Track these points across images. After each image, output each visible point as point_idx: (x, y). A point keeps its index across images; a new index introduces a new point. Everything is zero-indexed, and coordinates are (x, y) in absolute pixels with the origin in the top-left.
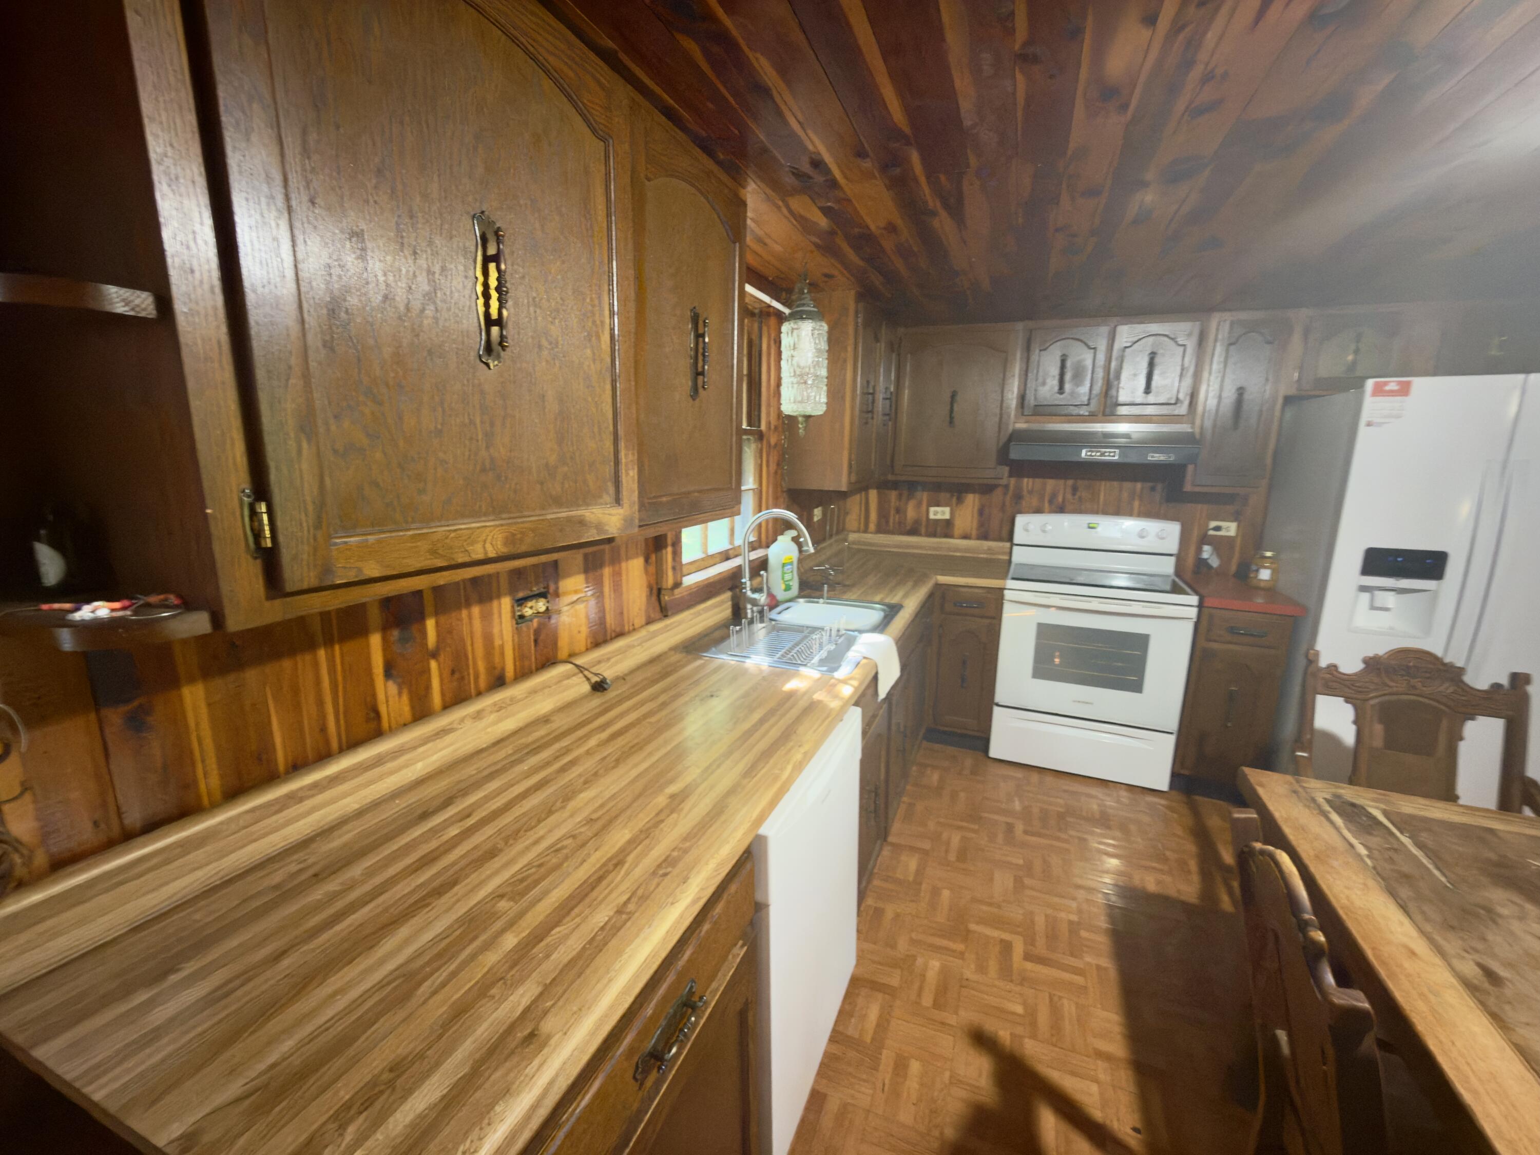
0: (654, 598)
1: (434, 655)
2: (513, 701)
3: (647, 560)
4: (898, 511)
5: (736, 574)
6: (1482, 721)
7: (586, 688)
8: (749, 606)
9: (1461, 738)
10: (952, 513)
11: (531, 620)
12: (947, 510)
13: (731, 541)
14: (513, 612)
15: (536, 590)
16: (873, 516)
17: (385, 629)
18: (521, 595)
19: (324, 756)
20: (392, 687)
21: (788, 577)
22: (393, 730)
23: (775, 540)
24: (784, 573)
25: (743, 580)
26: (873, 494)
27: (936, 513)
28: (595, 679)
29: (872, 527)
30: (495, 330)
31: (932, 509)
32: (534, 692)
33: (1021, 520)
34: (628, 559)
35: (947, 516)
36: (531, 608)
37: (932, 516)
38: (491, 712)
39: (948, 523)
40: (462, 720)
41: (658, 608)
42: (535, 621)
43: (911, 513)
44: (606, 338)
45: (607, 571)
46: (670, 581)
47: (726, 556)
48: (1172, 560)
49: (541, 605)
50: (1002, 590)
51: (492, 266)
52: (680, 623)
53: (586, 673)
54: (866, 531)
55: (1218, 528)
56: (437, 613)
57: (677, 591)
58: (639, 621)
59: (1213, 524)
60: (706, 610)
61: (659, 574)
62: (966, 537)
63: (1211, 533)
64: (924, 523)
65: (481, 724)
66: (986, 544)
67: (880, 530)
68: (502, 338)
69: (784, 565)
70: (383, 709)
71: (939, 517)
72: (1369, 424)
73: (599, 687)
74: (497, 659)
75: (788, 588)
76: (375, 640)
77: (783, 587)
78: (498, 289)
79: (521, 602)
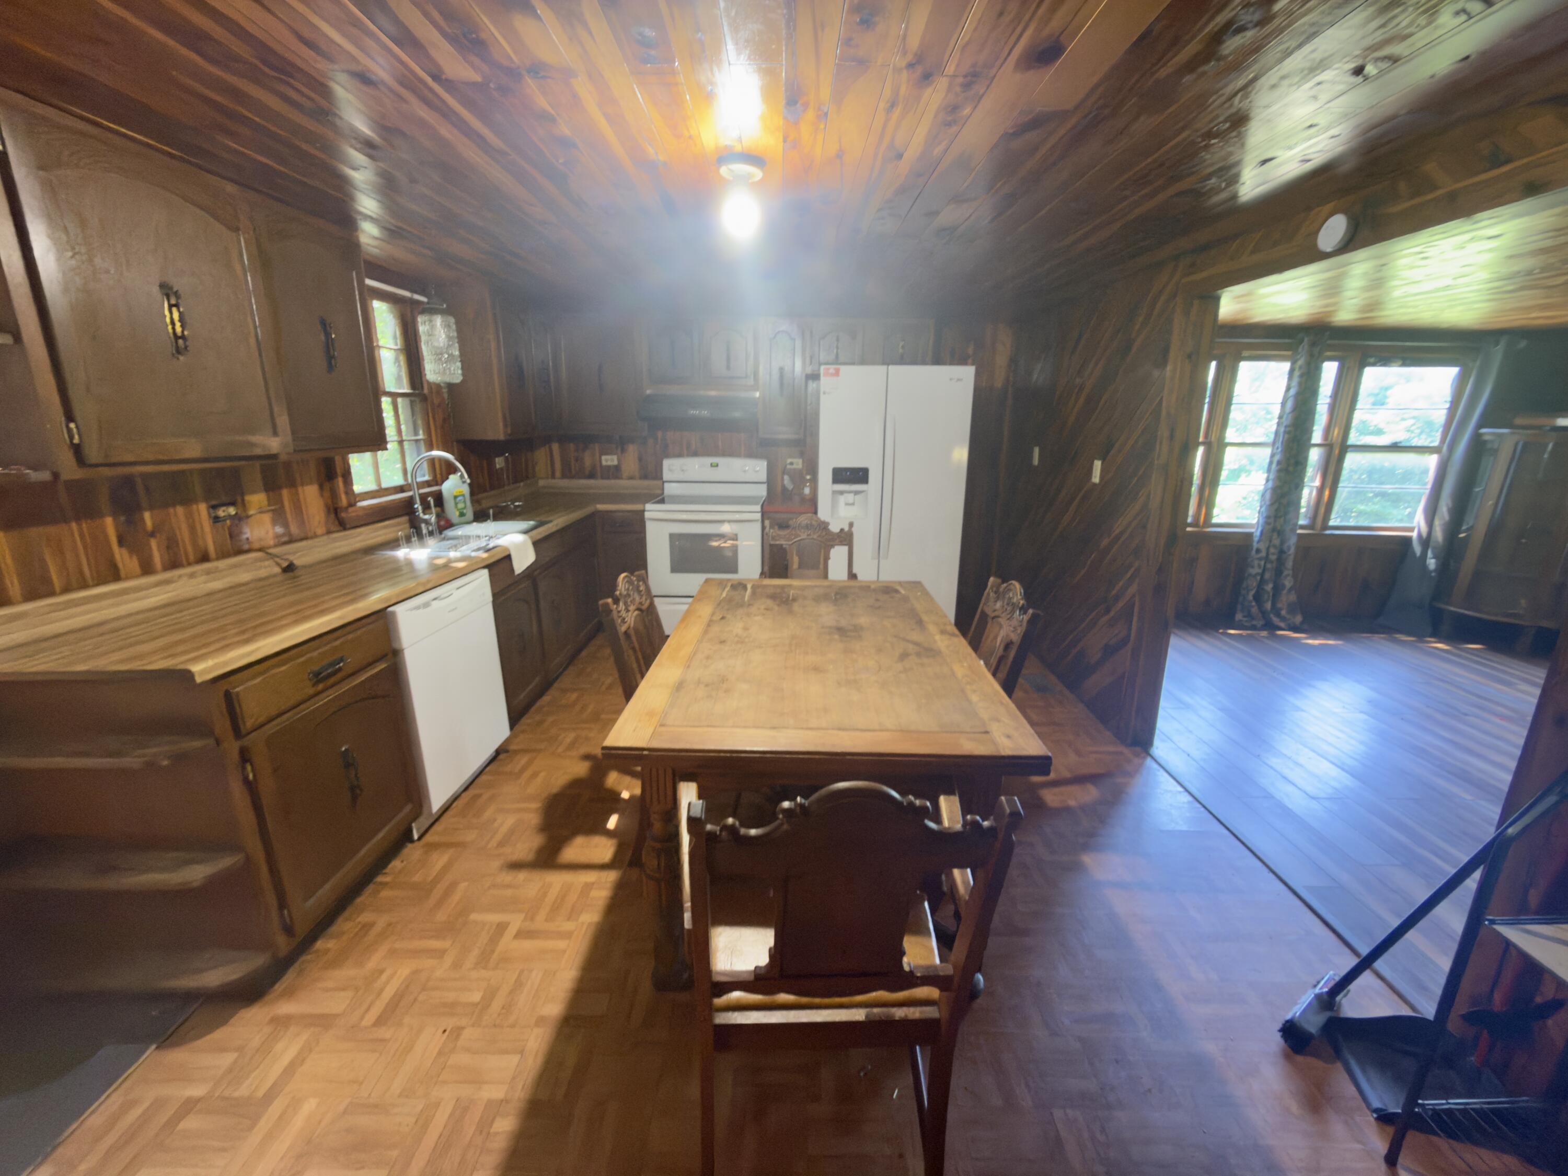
0: (333, 516)
1: (152, 534)
2: (217, 570)
3: (321, 487)
4: (577, 460)
5: (410, 501)
6: (837, 548)
7: (277, 570)
8: (423, 526)
9: (829, 559)
10: (619, 460)
11: (225, 520)
12: (615, 458)
13: (406, 478)
14: (209, 514)
15: (224, 499)
16: (558, 465)
17: (115, 515)
18: (214, 502)
19: (84, 586)
20: (124, 551)
21: (461, 506)
22: (127, 578)
23: (447, 478)
24: (456, 504)
25: (416, 506)
26: (555, 447)
27: (607, 461)
28: (285, 564)
29: (558, 474)
30: (181, 342)
31: (604, 458)
32: (234, 566)
33: (666, 463)
34: (302, 485)
35: (616, 463)
36: (224, 511)
37: (604, 463)
38: (202, 575)
39: (617, 468)
40: (180, 577)
41: (337, 523)
42: (228, 522)
43: (588, 462)
44: (252, 341)
45: (285, 493)
46: (344, 501)
47: (401, 489)
48: (764, 487)
49: (232, 511)
50: (644, 511)
51: (174, 310)
52: (360, 534)
53: (277, 560)
54: (553, 477)
55: (792, 464)
56: (151, 508)
57: (351, 510)
58: (320, 531)
59: (789, 461)
60: (386, 527)
61: (334, 495)
62: (631, 478)
63: (789, 467)
64: (598, 469)
65: (194, 581)
66: (646, 483)
67: (564, 476)
68: (186, 347)
69: (456, 497)
70: (120, 565)
71: (609, 463)
72: (824, 393)
73: (289, 569)
74: (201, 542)
75: (462, 515)
76: (109, 521)
77: (457, 513)
78: (180, 321)
79: (214, 507)
